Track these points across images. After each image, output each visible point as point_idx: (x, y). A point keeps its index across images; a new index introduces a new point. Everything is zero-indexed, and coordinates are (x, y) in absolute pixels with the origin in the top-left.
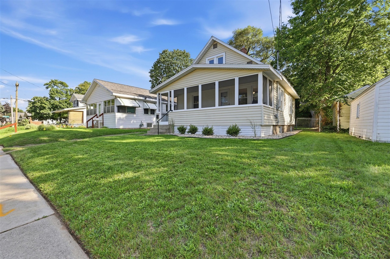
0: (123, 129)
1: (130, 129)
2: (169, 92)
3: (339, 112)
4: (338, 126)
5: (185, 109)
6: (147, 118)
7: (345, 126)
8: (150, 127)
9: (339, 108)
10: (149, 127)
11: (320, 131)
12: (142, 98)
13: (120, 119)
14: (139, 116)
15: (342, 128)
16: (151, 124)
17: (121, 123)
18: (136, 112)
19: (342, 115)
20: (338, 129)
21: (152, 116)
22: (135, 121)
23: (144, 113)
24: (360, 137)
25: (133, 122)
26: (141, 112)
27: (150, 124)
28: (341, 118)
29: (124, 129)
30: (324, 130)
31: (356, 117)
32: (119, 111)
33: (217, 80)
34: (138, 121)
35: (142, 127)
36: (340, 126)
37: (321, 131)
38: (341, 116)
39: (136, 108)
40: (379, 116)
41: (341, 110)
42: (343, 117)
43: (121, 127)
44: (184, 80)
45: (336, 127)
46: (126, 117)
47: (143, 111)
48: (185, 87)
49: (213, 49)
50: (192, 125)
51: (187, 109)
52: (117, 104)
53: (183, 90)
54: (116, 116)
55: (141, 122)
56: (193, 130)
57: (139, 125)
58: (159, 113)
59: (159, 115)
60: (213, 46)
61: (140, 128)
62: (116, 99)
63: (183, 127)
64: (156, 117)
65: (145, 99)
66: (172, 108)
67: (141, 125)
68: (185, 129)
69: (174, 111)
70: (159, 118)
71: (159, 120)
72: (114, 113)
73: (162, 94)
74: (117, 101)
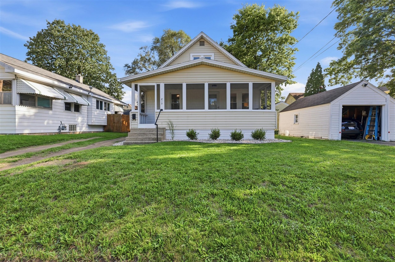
0: (30, 135)
1: (43, 134)
2: (155, 84)
5: (184, 109)
6: (69, 117)
8: (73, 130)
10: (71, 130)
12: (64, 86)
13: (23, 117)
14: (57, 113)
16: (75, 126)
17: (26, 124)
18: (53, 106)
21: (77, 114)
22: (51, 122)
23: (65, 110)
24: (302, 137)
25: (47, 123)
26: (60, 108)
27: (73, 126)
29: (32, 134)
32: (21, 104)
33: (229, 82)
34: (56, 122)
35: (62, 131)
39: (54, 101)
43: (26, 132)
44: (186, 74)
46: (35, 115)
47: (64, 105)
48: (183, 82)
49: (199, 46)
50: (215, 129)
51: (187, 109)
52: (18, 90)
53: (181, 85)
54: (15, 111)
55: (61, 123)
56: (215, 135)
57: (58, 128)
58: (137, 112)
59: (136, 114)
60: (199, 42)
61: (60, 133)
62: (18, 81)
63: (194, 132)
64: (132, 117)
65: (70, 88)
66: (162, 106)
67: (61, 127)
68: (196, 134)
69: (164, 110)
70: (136, 119)
71: (136, 121)
72: (12, 105)
73: (140, 86)
74: (22, 85)
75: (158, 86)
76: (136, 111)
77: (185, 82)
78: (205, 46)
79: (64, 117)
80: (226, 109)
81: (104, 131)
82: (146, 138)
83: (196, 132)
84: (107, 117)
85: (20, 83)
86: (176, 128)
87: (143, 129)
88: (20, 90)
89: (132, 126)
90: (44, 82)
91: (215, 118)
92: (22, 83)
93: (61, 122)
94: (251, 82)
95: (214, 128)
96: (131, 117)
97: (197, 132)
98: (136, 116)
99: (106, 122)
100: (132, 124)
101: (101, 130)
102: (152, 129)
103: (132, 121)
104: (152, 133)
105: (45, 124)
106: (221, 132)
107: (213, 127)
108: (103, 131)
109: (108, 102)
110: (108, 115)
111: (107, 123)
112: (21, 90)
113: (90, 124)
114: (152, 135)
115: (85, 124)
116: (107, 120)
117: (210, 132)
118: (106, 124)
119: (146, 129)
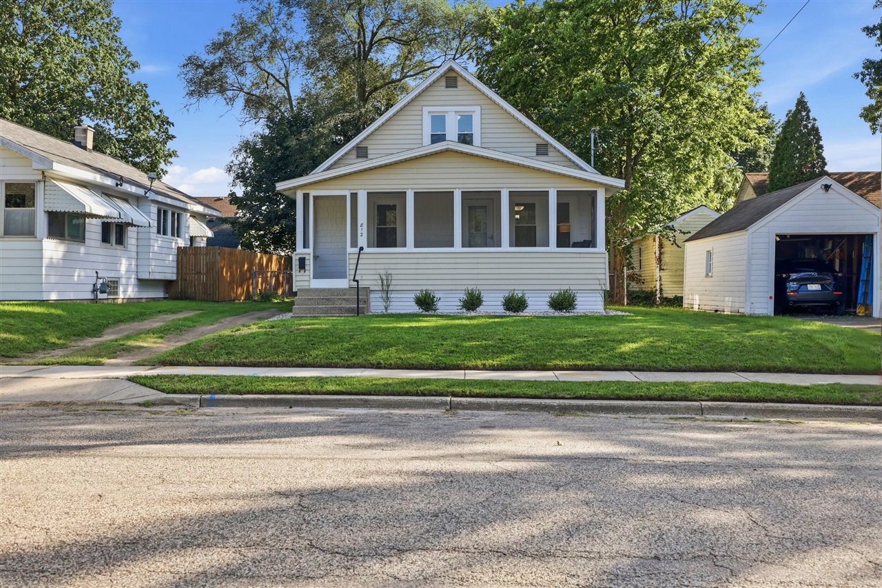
2: (347, 193)
3: (660, 260)
4: (658, 292)
5: (410, 246)
6: (109, 260)
7: (670, 292)
8: (114, 293)
9: (660, 250)
10: (111, 294)
11: (626, 303)
14: (92, 250)
15: (665, 295)
16: (117, 282)
17: (53, 279)
19: (665, 268)
20: (658, 299)
21: (119, 250)
22: (83, 272)
23: (102, 241)
24: (716, 311)
25: (78, 276)
26: (95, 236)
27: (114, 282)
28: (663, 273)
30: (635, 301)
31: (705, 274)
32: (50, 233)
36: (661, 290)
37: (628, 304)
38: (663, 270)
39: (88, 220)
40: (753, 277)
41: (662, 256)
42: (666, 271)
44: (414, 171)
45: (653, 294)
47: (100, 230)
48: (408, 189)
49: (444, 88)
50: (472, 290)
51: (415, 247)
52: (47, 205)
53: (403, 195)
54: (42, 250)
55: (95, 275)
56: (473, 302)
57: (91, 288)
58: (309, 254)
59: (307, 257)
60: (444, 80)
61: (95, 300)
62: (46, 184)
63: (430, 294)
64: (298, 263)
65: (117, 185)
66: (362, 241)
67: (99, 286)
68: (435, 299)
69: (366, 250)
70: (307, 267)
71: (307, 273)
72: (36, 238)
73: (315, 198)
74: (55, 192)
75: (354, 196)
76: (306, 251)
77: (412, 189)
78: (459, 88)
79: (100, 259)
80: (501, 246)
81: (167, 296)
82: (333, 308)
83: (434, 297)
84: (178, 255)
85: (52, 188)
86: (396, 288)
87: (324, 290)
88: (51, 205)
89: (298, 284)
90: (84, 180)
91: (476, 266)
92: (55, 188)
93: (97, 272)
94: (552, 189)
95: (470, 288)
96: (295, 264)
97: (437, 296)
98: (307, 262)
99: (175, 270)
100: (299, 278)
101: (160, 294)
102: (343, 290)
103: (298, 273)
104: (344, 299)
105: (76, 278)
106: (485, 297)
107: (468, 287)
108: (165, 298)
109: (179, 212)
110: (179, 248)
111: (178, 274)
112: (55, 205)
113: (145, 276)
114: (344, 302)
115: (133, 276)
116: (178, 264)
117: (463, 296)
118: (174, 277)
119: (330, 290)
